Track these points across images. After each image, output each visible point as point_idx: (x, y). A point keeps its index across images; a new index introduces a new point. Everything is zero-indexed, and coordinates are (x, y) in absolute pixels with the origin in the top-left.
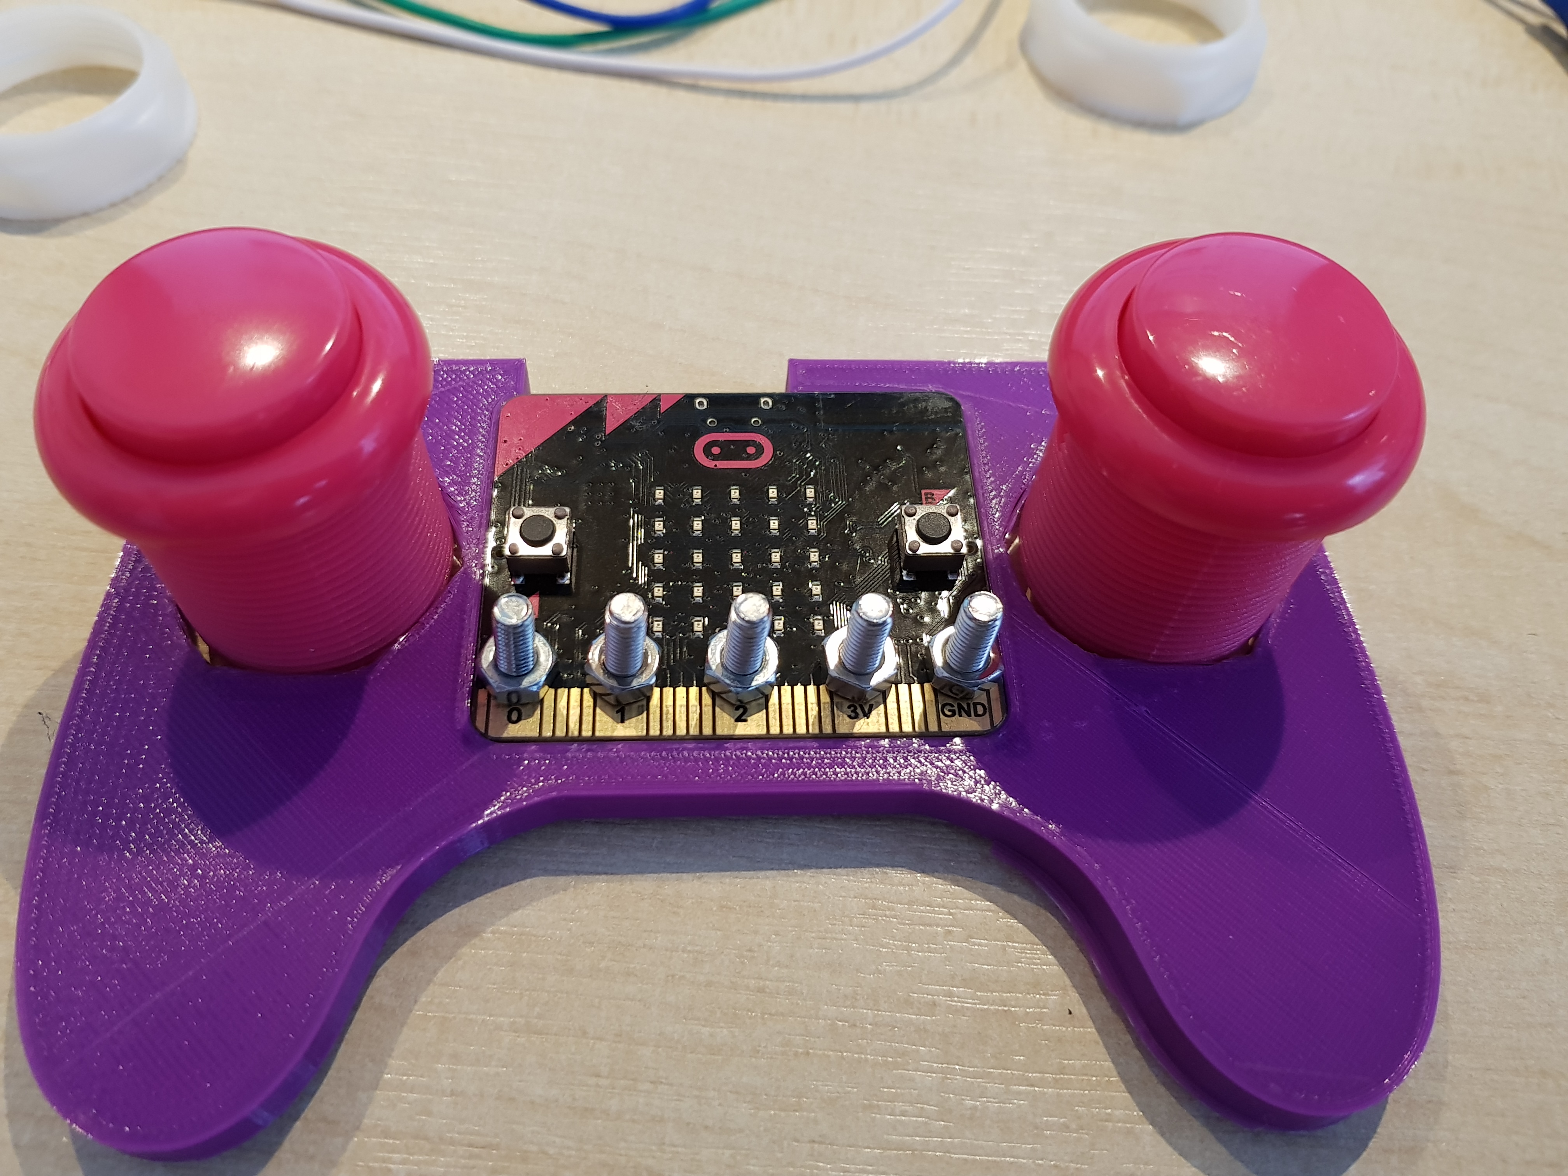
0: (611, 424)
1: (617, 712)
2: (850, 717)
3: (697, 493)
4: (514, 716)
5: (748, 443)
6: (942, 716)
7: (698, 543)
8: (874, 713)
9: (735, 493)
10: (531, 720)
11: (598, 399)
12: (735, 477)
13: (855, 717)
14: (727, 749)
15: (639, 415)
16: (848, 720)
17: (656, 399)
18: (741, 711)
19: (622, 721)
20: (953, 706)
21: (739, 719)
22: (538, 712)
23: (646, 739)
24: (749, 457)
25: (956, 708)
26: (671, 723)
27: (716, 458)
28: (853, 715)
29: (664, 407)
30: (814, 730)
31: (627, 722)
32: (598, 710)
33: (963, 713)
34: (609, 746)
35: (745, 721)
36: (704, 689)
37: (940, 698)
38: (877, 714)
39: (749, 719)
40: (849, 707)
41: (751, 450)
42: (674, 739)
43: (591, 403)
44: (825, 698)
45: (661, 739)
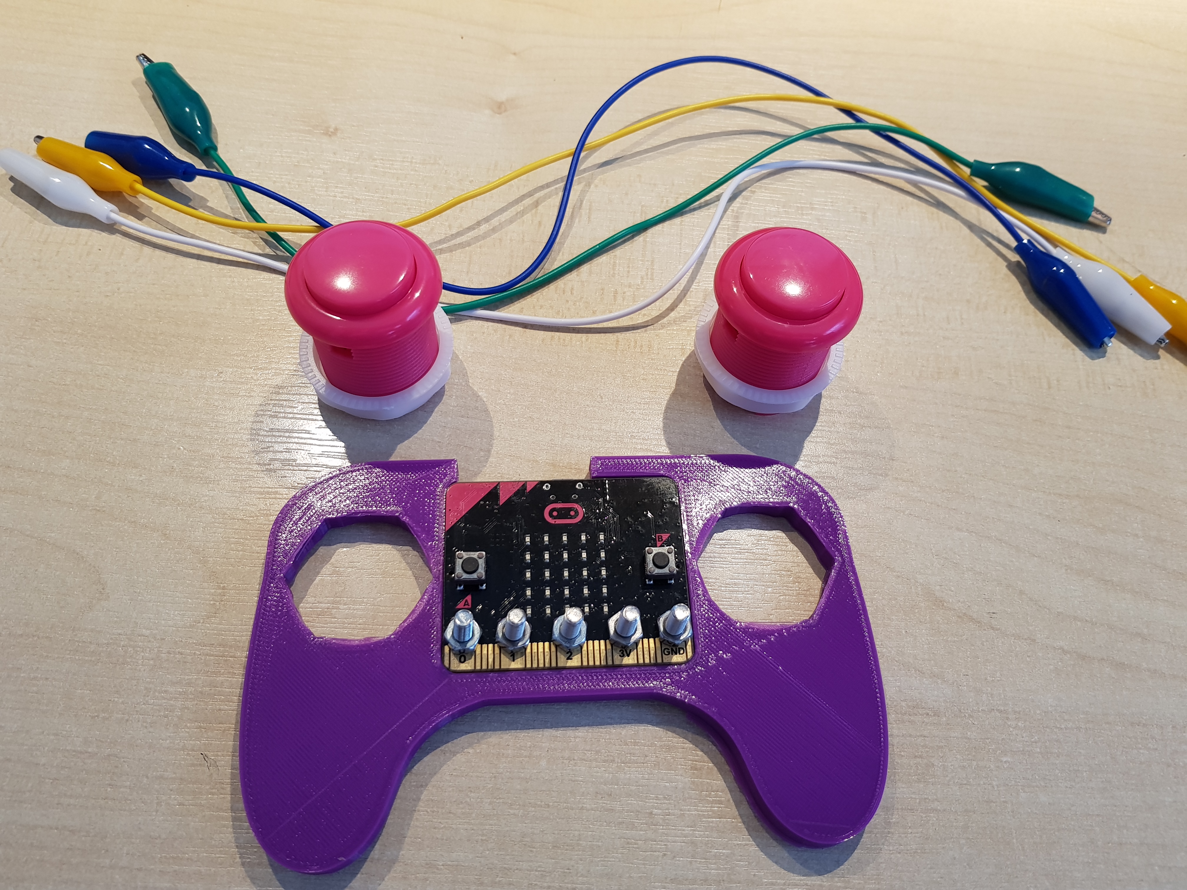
0: (503, 499)
1: (511, 656)
2: (620, 656)
3: (546, 538)
4: (462, 660)
5: (571, 509)
6: (663, 655)
7: (547, 566)
8: (632, 653)
9: (565, 538)
10: (470, 661)
11: (495, 485)
12: (564, 528)
13: (623, 656)
14: (563, 674)
15: (516, 494)
16: (619, 658)
17: (524, 484)
18: (569, 654)
19: (514, 661)
20: (669, 649)
21: (569, 658)
22: (473, 657)
23: (525, 669)
24: (572, 517)
25: (670, 650)
26: (536, 661)
27: (555, 518)
28: (622, 655)
29: (529, 488)
30: (603, 663)
31: (516, 661)
32: (502, 655)
33: (674, 654)
34: (508, 673)
35: (571, 659)
36: (552, 643)
37: (663, 645)
38: (633, 654)
39: (573, 658)
40: (620, 651)
41: (572, 513)
42: (538, 669)
43: (492, 487)
44: (609, 647)
45: (532, 669)
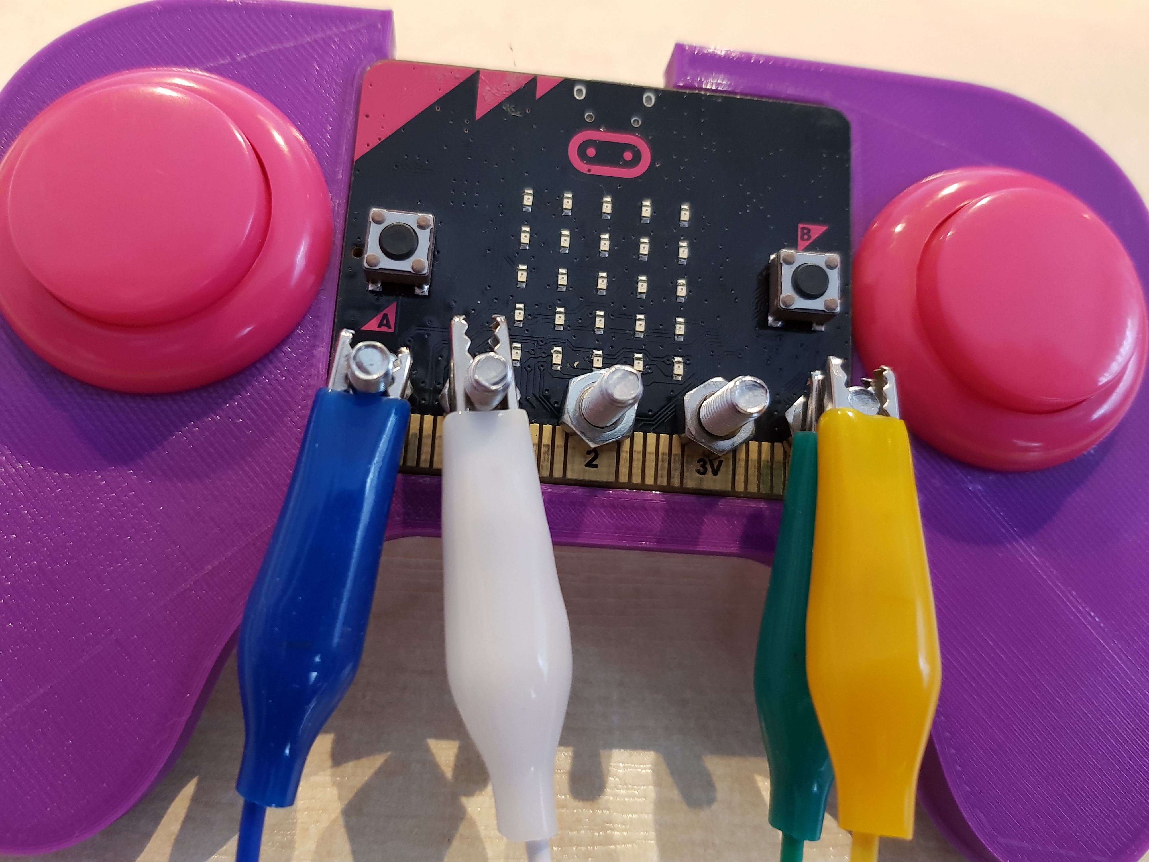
0: (482, 106)
3: (568, 202)
5: (625, 147)
7: (564, 261)
8: (723, 469)
9: (607, 206)
11: (471, 73)
12: (608, 188)
13: (703, 472)
15: (512, 98)
16: (697, 474)
17: (533, 81)
18: (593, 455)
21: (592, 465)
24: (625, 165)
27: (590, 161)
29: (541, 91)
30: (662, 481)
35: (596, 466)
36: (558, 428)
38: (725, 471)
39: (599, 465)
40: (699, 462)
41: (628, 156)
43: (463, 78)
44: (676, 450)
